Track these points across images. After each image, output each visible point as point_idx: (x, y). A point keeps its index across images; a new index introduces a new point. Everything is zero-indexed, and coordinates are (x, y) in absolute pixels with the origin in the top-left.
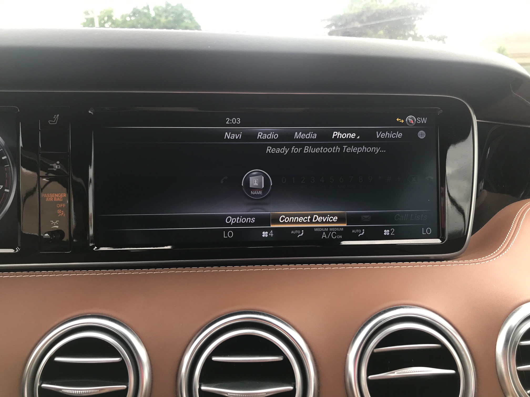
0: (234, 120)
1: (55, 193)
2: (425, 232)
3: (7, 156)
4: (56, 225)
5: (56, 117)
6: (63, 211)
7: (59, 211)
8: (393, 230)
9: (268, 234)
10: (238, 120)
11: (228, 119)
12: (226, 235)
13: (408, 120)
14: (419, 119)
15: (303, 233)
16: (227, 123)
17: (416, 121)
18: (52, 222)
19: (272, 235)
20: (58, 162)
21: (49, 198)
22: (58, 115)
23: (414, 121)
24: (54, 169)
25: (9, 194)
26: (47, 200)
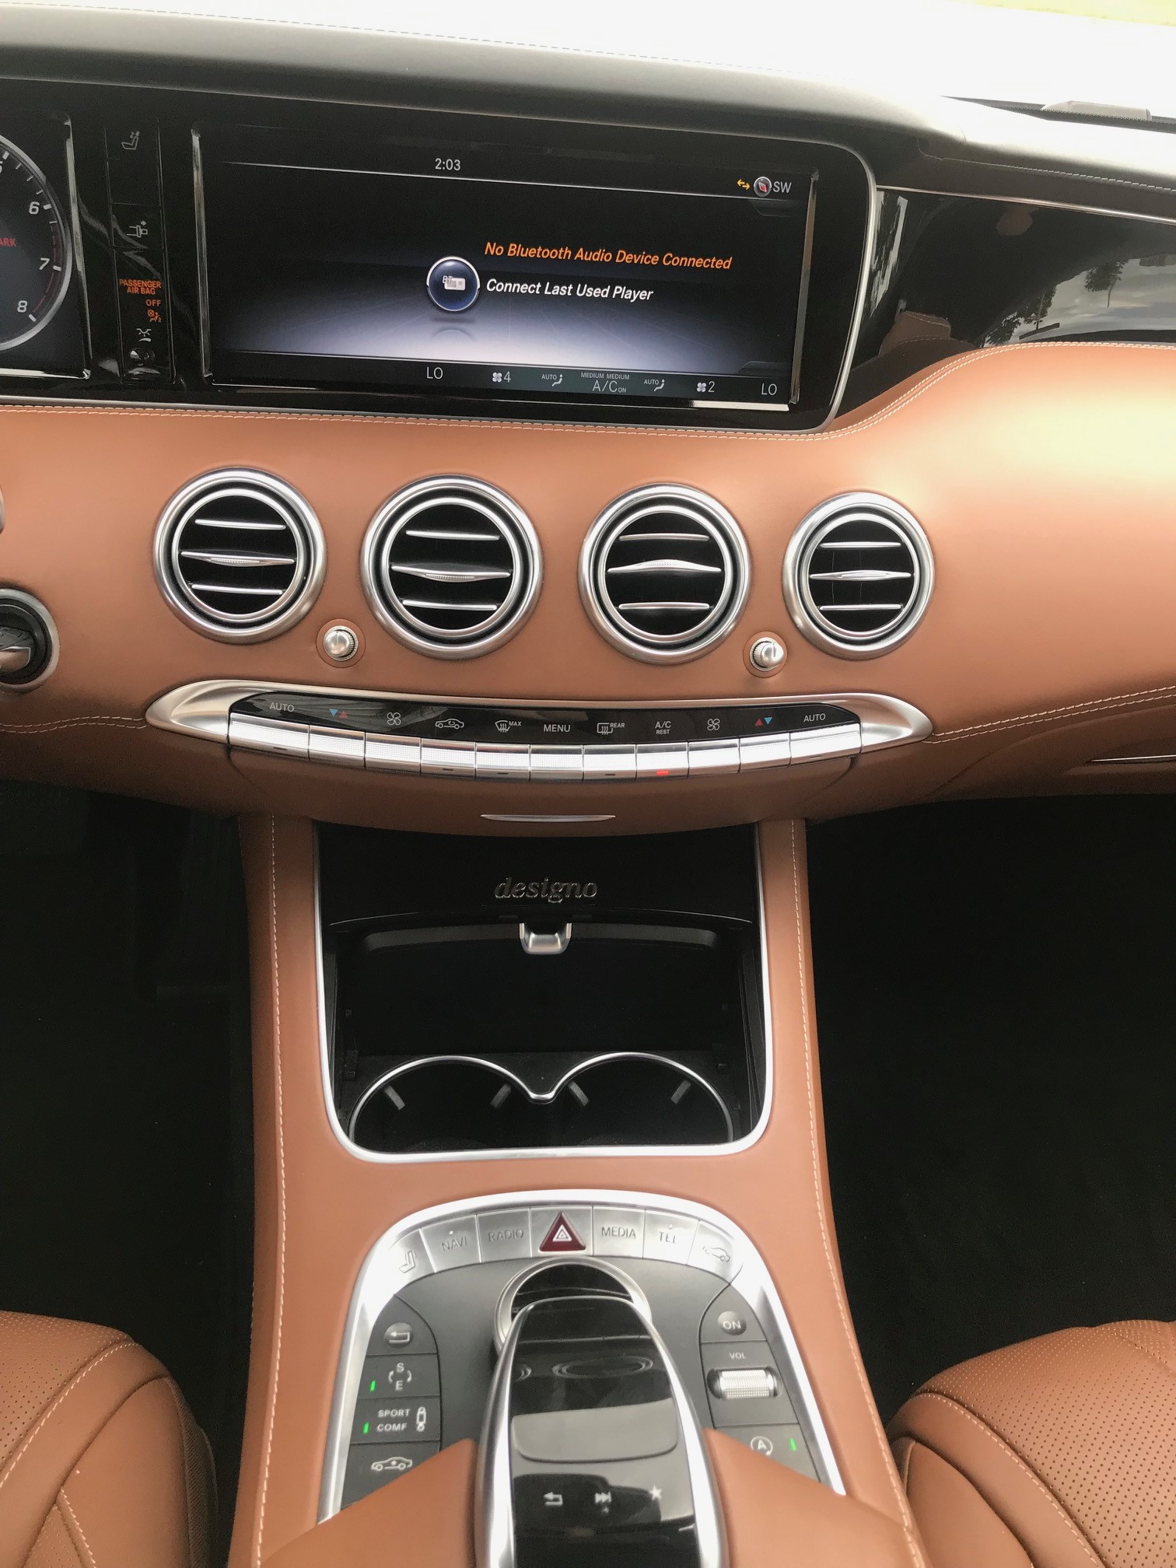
0: (449, 162)
1: (142, 280)
2: (766, 390)
3: (52, 205)
4: (147, 336)
5: (134, 135)
6: (157, 313)
7: (151, 313)
8: (712, 384)
9: (502, 378)
10: (457, 163)
11: (438, 161)
12: (431, 374)
13: (758, 186)
14: (777, 184)
15: (561, 379)
16: (437, 168)
17: (772, 189)
18: (139, 331)
19: (509, 379)
20: (144, 223)
21: (131, 287)
22: (138, 134)
23: (767, 186)
24: (137, 235)
25: (62, 273)
26: (129, 290)
